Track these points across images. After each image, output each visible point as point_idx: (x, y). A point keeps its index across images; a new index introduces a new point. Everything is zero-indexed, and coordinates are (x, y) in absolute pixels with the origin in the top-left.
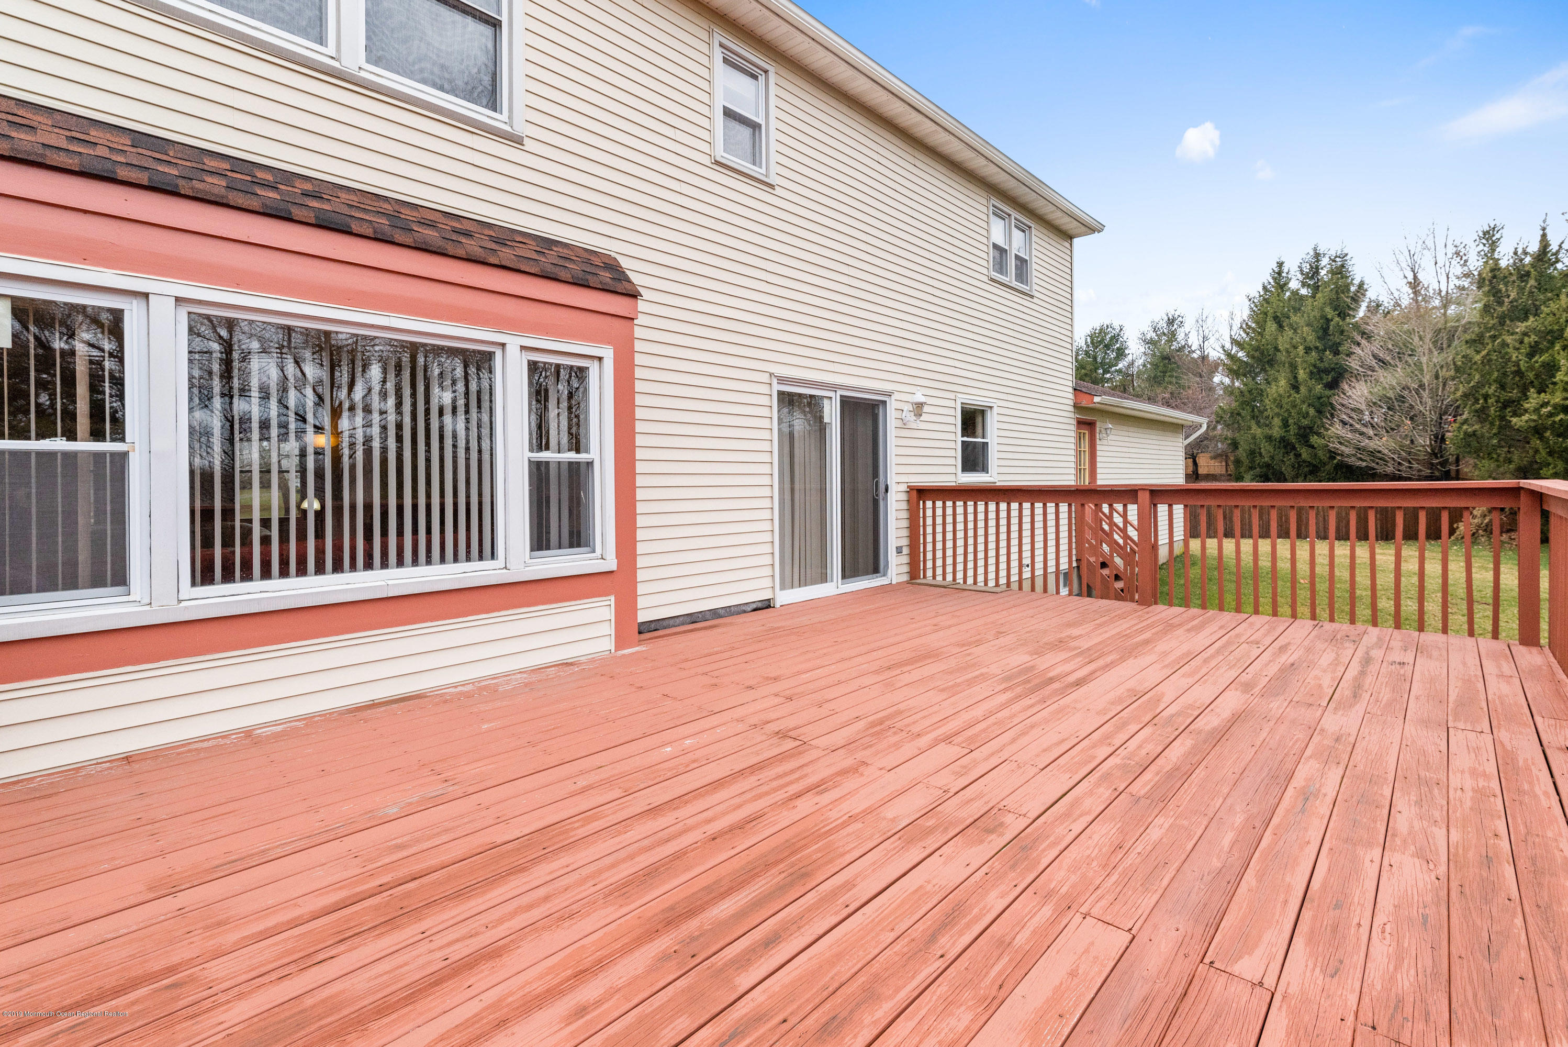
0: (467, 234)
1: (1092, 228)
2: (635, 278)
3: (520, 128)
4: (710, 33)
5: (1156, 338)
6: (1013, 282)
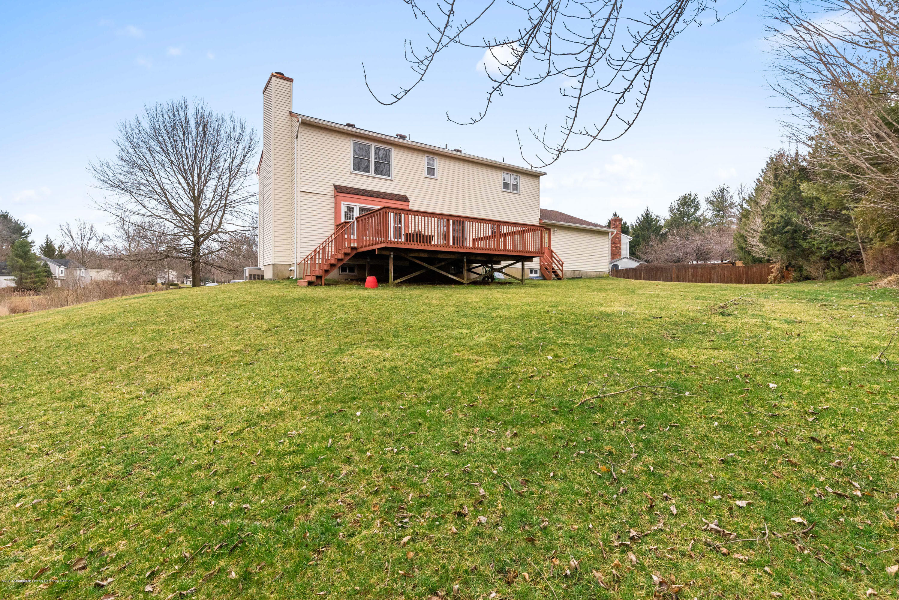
1: (544, 174)
2: (410, 199)
3: (393, 179)
4: (424, 155)
5: (715, 200)
6: (512, 191)
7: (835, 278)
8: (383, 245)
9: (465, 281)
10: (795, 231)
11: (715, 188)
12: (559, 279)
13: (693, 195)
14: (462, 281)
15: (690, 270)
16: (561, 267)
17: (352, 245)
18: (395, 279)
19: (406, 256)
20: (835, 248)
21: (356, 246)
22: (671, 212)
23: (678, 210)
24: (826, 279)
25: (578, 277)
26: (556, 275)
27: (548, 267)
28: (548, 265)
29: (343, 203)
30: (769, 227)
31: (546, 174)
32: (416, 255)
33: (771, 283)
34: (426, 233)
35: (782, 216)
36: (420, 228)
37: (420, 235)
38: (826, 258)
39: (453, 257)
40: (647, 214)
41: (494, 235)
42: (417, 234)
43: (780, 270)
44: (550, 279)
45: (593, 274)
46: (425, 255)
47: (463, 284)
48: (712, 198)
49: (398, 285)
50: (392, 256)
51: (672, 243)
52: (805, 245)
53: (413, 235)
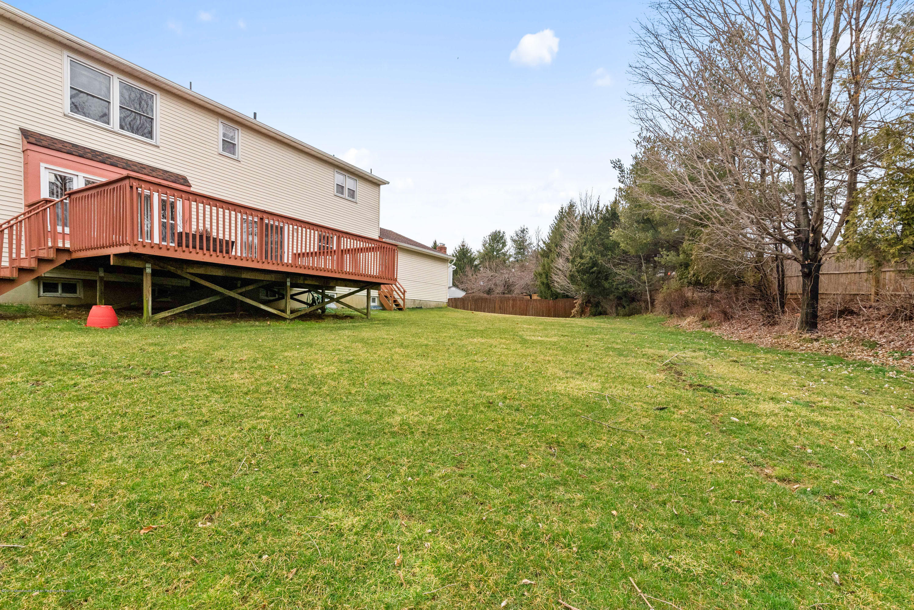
0: (144, 168)
1: (385, 183)
2: (190, 182)
3: (158, 144)
4: (218, 120)
5: (517, 239)
6: (347, 197)
7: (625, 315)
8: (125, 249)
9: (288, 315)
10: (599, 272)
11: (518, 228)
12: (401, 309)
13: (502, 232)
14: (283, 314)
15: (511, 302)
16: (402, 296)
17: (60, 245)
18: (156, 310)
19: (179, 272)
20: (629, 290)
21: (68, 245)
22: (484, 245)
23: (490, 244)
24: (618, 315)
25: (419, 308)
26: (397, 305)
27: (389, 296)
28: (388, 292)
29: (43, 165)
30: (580, 266)
31: (388, 183)
32: (201, 271)
33: (574, 317)
34: (221, 236)
35: (591, 258)
36: (208, 226)
37: (208, 239)
38: (619, 298)
39: (268, 278)
40: (463, 246)
41: (323, 251)
42: (201, 237)
43: (581, 305)
44: (390, 309)
45: (433, 305)
46: (219, 273)
47: (284, 319)
48: (516, 238)
49: (164, 322)
50: (149, 271)
51: (484, 274)
52: (607, 285)
53: (194, 236)
